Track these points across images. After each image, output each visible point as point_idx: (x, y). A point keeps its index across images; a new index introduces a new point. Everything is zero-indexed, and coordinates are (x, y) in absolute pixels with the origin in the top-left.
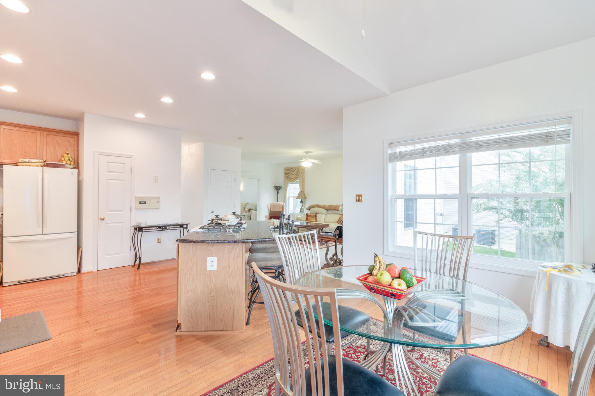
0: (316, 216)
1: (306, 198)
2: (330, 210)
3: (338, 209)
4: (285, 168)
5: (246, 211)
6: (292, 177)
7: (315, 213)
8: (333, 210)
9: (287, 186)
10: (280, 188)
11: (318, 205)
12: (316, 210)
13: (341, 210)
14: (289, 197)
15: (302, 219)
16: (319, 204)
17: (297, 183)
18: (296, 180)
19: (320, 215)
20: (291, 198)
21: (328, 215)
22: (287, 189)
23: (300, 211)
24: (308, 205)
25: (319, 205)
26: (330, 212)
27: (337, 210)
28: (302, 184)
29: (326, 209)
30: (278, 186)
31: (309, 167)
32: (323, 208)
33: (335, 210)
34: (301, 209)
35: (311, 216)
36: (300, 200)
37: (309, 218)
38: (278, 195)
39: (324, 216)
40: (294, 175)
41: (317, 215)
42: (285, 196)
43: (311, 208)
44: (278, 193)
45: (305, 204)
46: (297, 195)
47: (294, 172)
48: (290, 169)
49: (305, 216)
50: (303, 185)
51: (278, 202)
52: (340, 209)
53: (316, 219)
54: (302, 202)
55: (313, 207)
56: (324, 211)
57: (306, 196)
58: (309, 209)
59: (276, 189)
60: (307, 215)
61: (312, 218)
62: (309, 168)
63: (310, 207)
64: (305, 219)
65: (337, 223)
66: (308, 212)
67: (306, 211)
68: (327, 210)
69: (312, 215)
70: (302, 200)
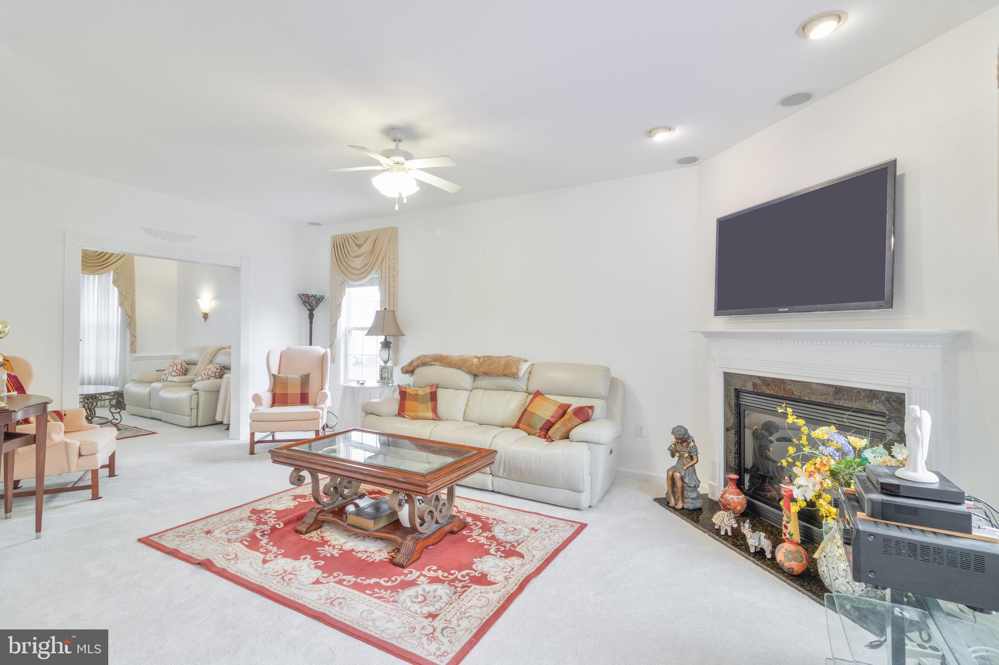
0: (433, 397)
1: (399, 334)
2: (486, 374)
3: (514, 370)
4: (334, 238)
5: (210, 373)
6: (357, 263)
7: (432, 386)
8: (498, 375)
9: (341, 294)
10: (319, 300)
11: (442, 356)
12: (435, 373)
13: (527, 376)
14: (348, 332)
15: (384, 409)
16: (444, 353)
17: (372, 285)
18: (367, 275)
19: (451, 392)
20: (354, 332)
21: (479, 393)
22: (340, 303)
23: (378, 378)
24: (407, 356)
25: (446, 358)
26: (484, 382)
27: (514, 376)
28: (387, 288)
29: (469, 372)
30: (310, 293)
31: (407, 198)
32: (460, 368)
33: (505, 375)
34: (382, 369)
35: (416, 397)
36: (382, 338)
37: (408, 404)
38: (311, 323)
39: (464, 395)
40: (361, 258)
41: (441, 393)
42: (334, 326)
43: (418, 366)
44: (311, 316)
45: (397, 352)
46: (369, 321)
47: (364, 249)
48: (351, 241)
49: (397, 396)
50: (392, 289)
51: (311, 344)
52: (522, 374)
53: (435, 410)
54: (386, 345)
55: (424, 362)
56: (466, 379)
57: (400, 325)
58: (410, 370)
59: (304, 302)
60: (403, 394)
61: (421, 407)
62: (405, 201)
63: (415, 364)
64: (395, 407)
65: (516, 427)
66: (406, 380)
67: (400, 379)
68: (475, 375)
69: (420, 392)
70: (386, 339)
